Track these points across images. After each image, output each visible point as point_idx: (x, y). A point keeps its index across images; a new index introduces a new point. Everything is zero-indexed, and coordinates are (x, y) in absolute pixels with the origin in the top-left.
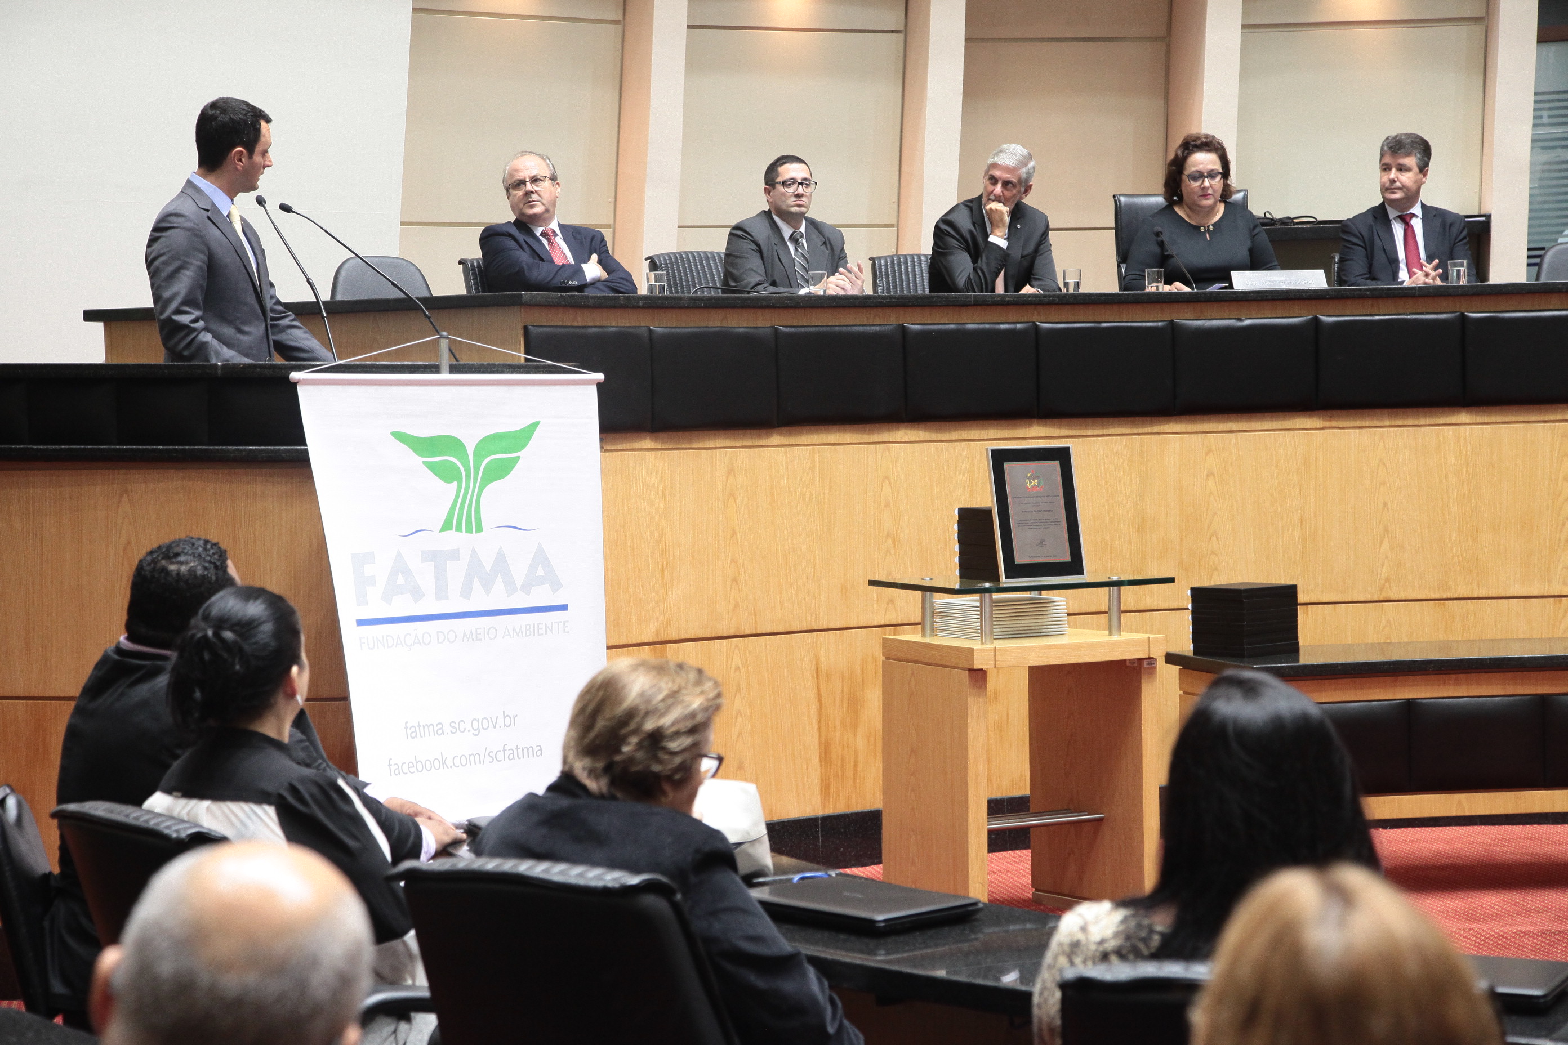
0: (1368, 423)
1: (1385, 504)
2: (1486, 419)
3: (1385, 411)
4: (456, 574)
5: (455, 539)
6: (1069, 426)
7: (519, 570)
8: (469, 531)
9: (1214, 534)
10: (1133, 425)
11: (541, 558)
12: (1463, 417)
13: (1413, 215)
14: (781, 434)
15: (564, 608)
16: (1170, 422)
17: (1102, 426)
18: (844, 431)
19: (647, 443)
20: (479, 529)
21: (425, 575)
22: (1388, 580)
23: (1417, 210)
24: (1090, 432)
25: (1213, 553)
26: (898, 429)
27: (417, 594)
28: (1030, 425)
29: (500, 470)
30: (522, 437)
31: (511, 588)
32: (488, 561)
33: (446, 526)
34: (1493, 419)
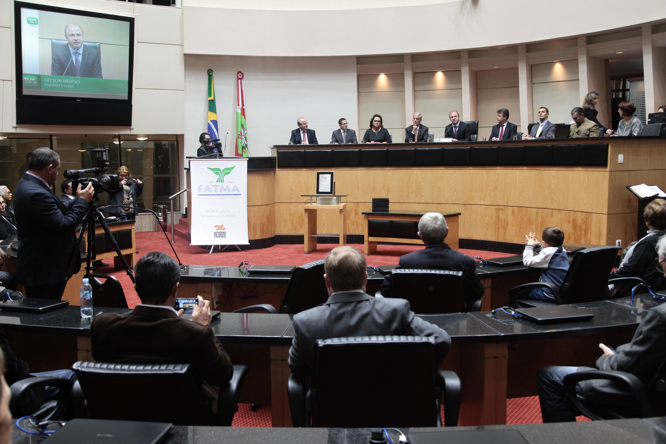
0: (453, 169)
1: (456, 185)
2: (475, 169)
3: (456, 166)
4: (219, 189)
5: (218, 183)
6: (394, 168)
7: (231, 189)
8: (221, 182)
9: (423, 189)
10: (408, 168)
11: (235, 187)
12: (471, 168)
13: (504, 126)
14: (334, 168)
15: (241, 195)
16: (414, 168)
17: (401, 168)
18: (348, 168)
19: (305, 169)
20: (223, 182)
21: (213, 189)
22: (456, 200)
23: (505, 124)
24: (399, 169)
25: (422, 193)
26: (359, 168)
27: (211, 191)
28: (387, 168)
29: (228, 173)
30: (232, 168)
31: (229, 191)
32: (225, 187)
33: (217, 181)
34: (476, 169)
